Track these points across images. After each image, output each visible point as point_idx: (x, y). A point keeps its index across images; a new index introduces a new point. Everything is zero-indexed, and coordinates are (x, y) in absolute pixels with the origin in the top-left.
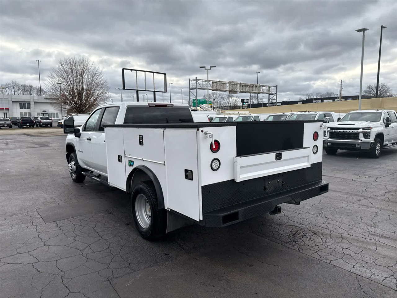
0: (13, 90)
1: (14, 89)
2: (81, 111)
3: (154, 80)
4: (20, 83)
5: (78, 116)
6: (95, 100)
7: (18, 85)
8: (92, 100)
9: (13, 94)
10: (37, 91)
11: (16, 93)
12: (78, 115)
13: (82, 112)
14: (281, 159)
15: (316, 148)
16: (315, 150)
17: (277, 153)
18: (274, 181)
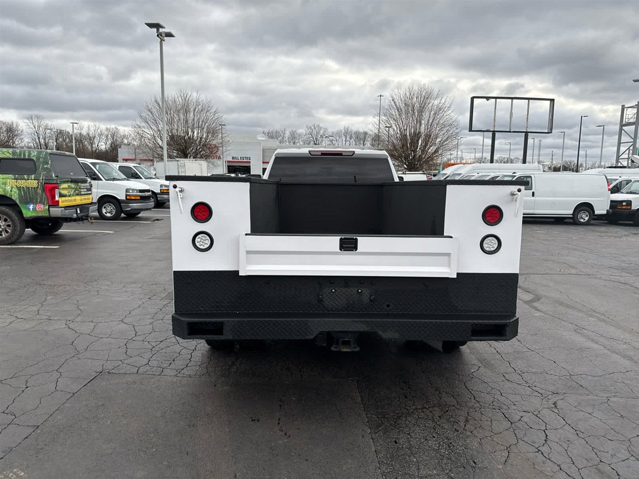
0: (344, 139)
1: (346, 138)
2: (412, 168)
3: (528, 112)
4: (353, 129)
5: (407, 175)
6: (436, 151)
7: (351, 131)
8: (432, 149)
9: (344, 144)
10: (373, 139)
11: (348, 143)
12: (405, 174)
13: (413, 170)
14: (356, 250)
15: (493, 241)
16: (491, 244)
17: (343, 237)
18: (346, 289)
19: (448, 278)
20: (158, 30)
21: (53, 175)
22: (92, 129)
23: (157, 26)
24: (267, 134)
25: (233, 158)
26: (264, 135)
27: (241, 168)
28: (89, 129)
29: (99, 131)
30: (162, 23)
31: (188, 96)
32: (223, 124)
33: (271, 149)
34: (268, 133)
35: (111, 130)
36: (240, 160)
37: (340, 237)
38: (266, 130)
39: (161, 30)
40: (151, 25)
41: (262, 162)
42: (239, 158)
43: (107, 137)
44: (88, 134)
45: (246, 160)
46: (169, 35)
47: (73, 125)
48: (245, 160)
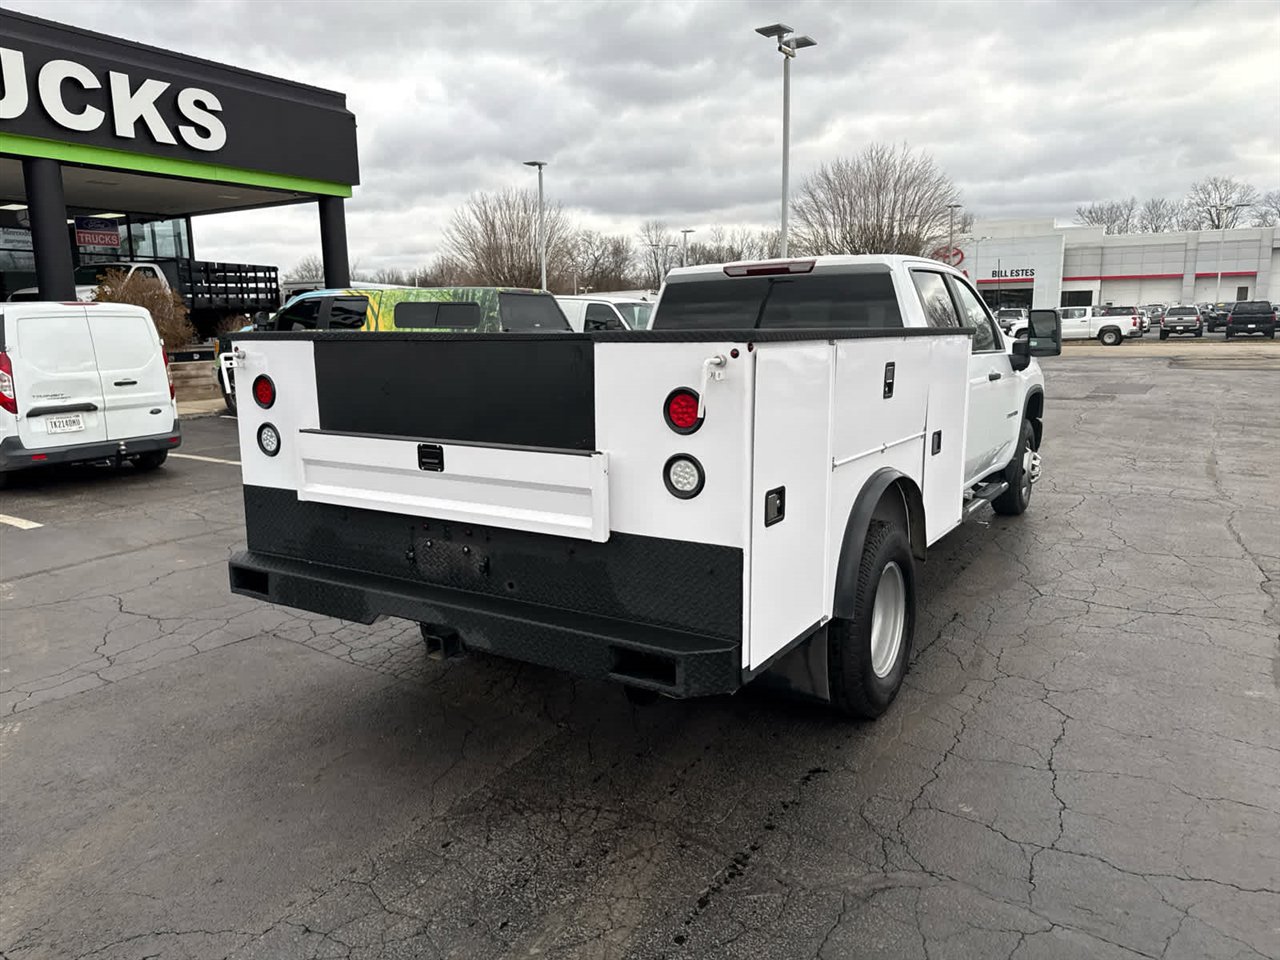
14: (442, 470)
15: (688, 470)
16: (685, 477)
17: (422, 444)
18: (448, 543)
19: (590, 541)
20: (780, 38)
21: (501, 329)
22: (738, 238)
23: (776, 31)
24: (1087, 214)
25: (994, 273)
26: (1079, 217)
27: (1016, 294)
28: (733, 239)
29: (749, 240)
30: (784, 23)
31: (886, 156)
32: (954, 203)
33: (1087, 248)
34: (1090, 213)
35: (769, 237)
36: (1009, 277)
37: (418, 443)
38: (1087, 205)
39: (787, 37)
40: (767, 32)
41: (1061, 279)
42: (1008, 274)
43: (761, 250)
44: (731, 248)
45: (1024, 277)
46: (804, 43)
47: (685, 236)
48: (1020, 277)
